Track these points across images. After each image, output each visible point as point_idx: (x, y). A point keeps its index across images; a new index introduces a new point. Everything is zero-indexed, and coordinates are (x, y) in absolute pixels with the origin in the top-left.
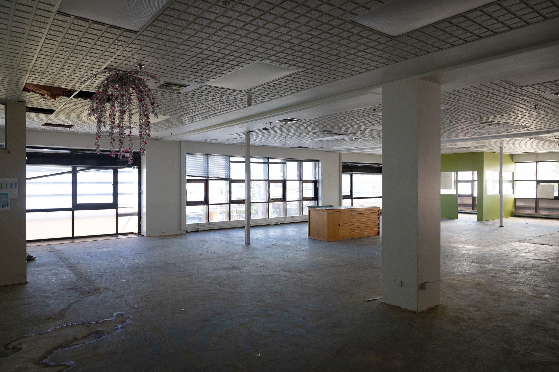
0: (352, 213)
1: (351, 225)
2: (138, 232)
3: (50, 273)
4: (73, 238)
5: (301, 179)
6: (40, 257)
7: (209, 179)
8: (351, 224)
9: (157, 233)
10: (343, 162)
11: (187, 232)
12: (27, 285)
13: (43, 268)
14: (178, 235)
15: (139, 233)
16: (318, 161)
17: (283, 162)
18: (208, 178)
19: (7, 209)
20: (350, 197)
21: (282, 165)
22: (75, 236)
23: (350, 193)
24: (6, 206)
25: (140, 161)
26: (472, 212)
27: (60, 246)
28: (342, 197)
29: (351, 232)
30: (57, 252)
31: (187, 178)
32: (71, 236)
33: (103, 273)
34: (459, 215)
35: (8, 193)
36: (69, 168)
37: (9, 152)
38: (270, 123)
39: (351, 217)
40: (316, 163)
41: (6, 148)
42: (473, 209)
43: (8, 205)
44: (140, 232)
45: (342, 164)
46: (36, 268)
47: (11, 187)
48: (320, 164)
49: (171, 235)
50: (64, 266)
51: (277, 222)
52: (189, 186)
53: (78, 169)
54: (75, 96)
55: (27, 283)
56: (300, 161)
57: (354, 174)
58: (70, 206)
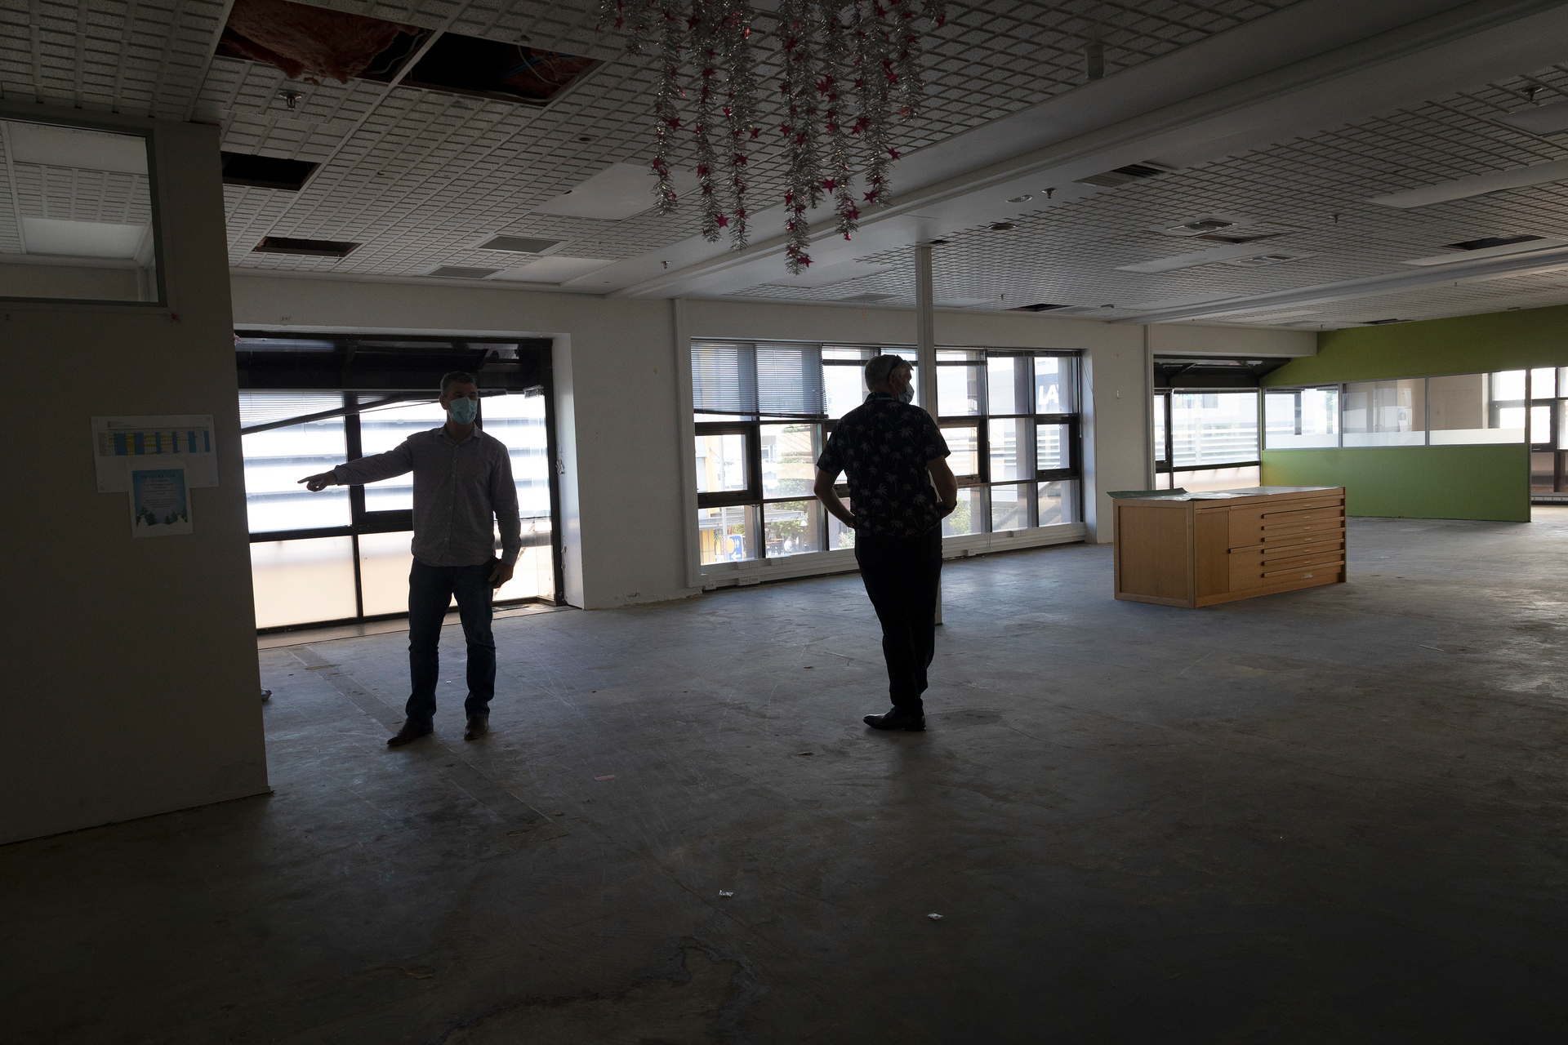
0: (1264, 511)
1: (1263, 552)
2: (556, 596)
3: (334, 751)
4: (360, 620)
5: (1032, 412)
6: (281, 689)
7: (762, 419)
8: (1262, 547)
9: (616, 598)
10: (1156, 356)
11: (704, 591)
12: (274, 803)
13: (304, 733)
14: (680, 601)
15: (560, 599)
16: (1079, 353)
17: (974, 358)
18: (758, 418)
19: (182, 527)
20: (1167, 466)
21: (973, 369)
22: (367, 612)
23: (1164, 454)
24: (179, 517)
25: (551, 371)
26: (1555, 499)
27: (332, 649)
28: (1153, 467)
29: (1263, 576)
30: (330, 671)
31: (699, 418)
32: (352, 613)
33: (516, 747)
34: (1535, 512)
35: (183, 470)
36: (335, 402)
37: (174, 317)
38: (1049, 191)
39: (1263, 523)
40: (1074, 359)
41: (163, 302)
42: (1556, 490)
43: (184, 516)
44: (563, 595)
45: (1151, 362)
46: (282, 733)
47: (193, 449)
48: (1088, 364)
49: (659, 603)
50: (374, 720)
51: (966, 551)
52: (702, 443)
53: (362, 401)
54: (407, 77)
55: (270, 794)
56: (1025, 356)
57: (1175, 393)
58: (346, 520)
